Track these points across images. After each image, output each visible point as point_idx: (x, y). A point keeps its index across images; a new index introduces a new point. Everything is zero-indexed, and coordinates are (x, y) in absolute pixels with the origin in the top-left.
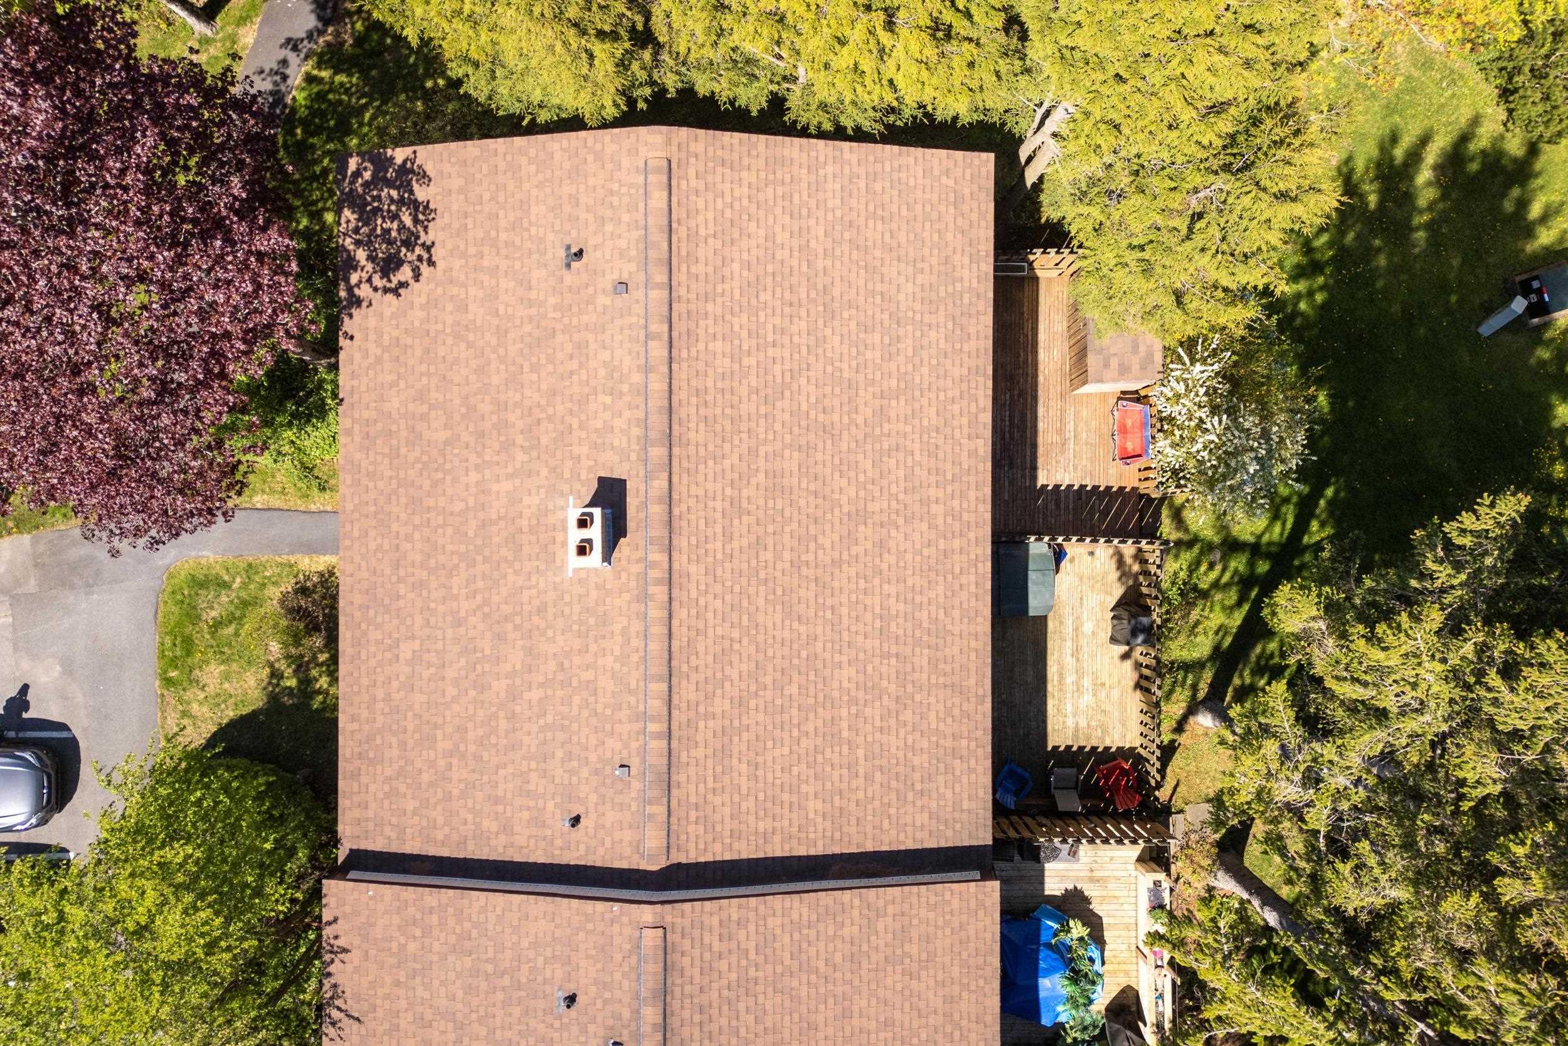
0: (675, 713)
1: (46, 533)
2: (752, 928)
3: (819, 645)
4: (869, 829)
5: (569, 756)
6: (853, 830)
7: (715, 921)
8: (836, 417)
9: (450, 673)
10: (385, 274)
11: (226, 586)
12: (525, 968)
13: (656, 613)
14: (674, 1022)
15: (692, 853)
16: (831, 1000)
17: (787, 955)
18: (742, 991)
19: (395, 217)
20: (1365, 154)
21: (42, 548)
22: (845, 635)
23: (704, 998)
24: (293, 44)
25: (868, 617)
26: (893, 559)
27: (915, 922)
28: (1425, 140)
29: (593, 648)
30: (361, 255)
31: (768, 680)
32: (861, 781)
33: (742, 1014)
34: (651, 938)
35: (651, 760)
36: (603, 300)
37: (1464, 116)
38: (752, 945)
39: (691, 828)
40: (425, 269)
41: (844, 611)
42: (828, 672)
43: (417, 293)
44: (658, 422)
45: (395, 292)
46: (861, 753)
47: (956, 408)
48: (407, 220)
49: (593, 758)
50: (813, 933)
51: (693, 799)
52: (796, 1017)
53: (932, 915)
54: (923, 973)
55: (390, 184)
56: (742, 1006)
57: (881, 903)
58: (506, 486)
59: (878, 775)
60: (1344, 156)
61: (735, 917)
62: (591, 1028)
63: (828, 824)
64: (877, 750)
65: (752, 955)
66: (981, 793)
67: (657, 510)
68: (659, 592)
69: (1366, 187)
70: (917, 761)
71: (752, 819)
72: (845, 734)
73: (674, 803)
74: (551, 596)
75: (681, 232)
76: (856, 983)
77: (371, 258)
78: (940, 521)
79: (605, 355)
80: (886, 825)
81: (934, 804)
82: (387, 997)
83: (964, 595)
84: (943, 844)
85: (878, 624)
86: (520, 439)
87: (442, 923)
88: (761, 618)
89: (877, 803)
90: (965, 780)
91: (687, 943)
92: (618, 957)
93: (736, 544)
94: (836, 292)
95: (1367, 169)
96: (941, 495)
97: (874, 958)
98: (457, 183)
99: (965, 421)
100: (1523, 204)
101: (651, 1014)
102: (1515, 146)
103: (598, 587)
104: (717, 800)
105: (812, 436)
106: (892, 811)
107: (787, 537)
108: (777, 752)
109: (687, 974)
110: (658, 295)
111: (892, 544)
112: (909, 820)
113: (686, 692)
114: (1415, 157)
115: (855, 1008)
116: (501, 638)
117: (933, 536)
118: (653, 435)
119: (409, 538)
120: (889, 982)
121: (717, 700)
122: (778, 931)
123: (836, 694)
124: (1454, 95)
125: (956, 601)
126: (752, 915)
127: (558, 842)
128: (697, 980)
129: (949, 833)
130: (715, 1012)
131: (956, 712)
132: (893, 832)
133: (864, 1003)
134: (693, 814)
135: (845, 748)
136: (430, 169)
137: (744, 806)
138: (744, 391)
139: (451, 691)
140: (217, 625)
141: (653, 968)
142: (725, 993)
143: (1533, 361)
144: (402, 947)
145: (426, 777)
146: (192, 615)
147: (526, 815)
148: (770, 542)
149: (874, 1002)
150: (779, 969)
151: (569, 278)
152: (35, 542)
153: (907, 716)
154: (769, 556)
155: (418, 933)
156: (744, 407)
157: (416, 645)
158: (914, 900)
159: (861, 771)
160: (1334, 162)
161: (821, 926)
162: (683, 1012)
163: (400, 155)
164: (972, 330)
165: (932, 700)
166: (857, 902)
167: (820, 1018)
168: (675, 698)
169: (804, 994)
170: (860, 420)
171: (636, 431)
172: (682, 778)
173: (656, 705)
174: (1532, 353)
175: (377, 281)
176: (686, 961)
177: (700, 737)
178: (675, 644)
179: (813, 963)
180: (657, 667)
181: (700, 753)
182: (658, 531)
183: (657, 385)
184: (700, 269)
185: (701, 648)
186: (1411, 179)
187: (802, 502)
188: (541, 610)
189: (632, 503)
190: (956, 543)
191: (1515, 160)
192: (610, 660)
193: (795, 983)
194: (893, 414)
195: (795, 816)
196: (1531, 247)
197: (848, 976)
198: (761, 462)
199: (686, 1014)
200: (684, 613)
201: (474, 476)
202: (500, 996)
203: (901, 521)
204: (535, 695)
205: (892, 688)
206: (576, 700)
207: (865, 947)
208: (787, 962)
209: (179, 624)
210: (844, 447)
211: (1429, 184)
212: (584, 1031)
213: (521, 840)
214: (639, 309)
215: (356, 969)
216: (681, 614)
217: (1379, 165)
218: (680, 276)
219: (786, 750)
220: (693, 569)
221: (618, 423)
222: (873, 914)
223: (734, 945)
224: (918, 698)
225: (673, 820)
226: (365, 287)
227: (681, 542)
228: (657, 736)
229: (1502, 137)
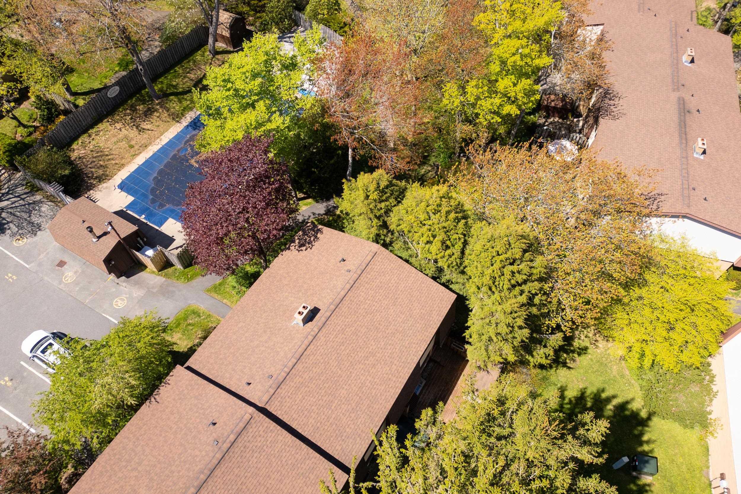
0: (293, 370)
1: (169, 281)
2: (273, 435)
3: (341, 379)
4: (322, 439)
5: (260, 367)
6: (317, 436)
7: (266, 425)
8: (381, 327)
9: (246, 335)
10: (300, 247)
11: (200, 316)
12: (208, 411)
13: (306, 342)
14: (236, 445)
15: (271, 409)
16: (279, 473)
17: (277, 450)
18: (259, 451)
19: (310, 237)
20: (591, 390)
21: (166, 283)
22: (350, 381)
23: (248, 444)
24: (314, 214)
25: (359, 381)
26: (375, 371)
27: (318, 469)
28: (614, 397)
29: (285, 344)
30: (297, 241)
31: (322, 378)
32: (329, 424)
33: (254, 458)
34: (247, 417)
35: (279, 377)
36: (343, 271)
37: (629, 397)
38: (270, 440)
39: (276, 402)
40: (309, 249)
41: (354, 375)
42: (339, 388)
43: (304, 253)
44: (338, 301)
45: (299, 251)
46: (334, 416)
47: (414, 346)
48: (312, 239)
49: (265, 370)
50: (288, 449)
51: (282, 395)
52: (267, 470)
53: (323, 471)
54: (310, 487)
55: (314, 231)
56: (255, 455)
57: (312, 456)
58: (293, 299)
59: (334, 426)
60: (584, 387)
61: (271, 428)
62: (214, 434)
63: (312, 429)
64: (339, 418)
65: (268, 443)
66: (360, 453)
67: (323, 319)
68: (310, 338)
69: (588, 399)
70: (347, 430)
71: (293, 411)
72: (333, 408)
73: (277, 392)
74: (284, 327)
75: (370, 267)
76: (290, 474)
77: (299, 243)
78: (393, 370)
79: (335, 282)
80: (327, 442)
81: (344, 446)
82: (168, 402)
83: (389, 394)
84: (340, 460)
85: (360, 385)
86: (303, 291)
87: (198, 389)
88: (331, 361)
89: (329, 433)
90: (358, 446)
91: (255, 425)
92: (235, 418)
93: (337, 339)
94: (399, 300)
95: (591, 394)
96: (398, 363)
97: (299, 471)
98: (328, 237)
99: (415, 350)
100: (642, 434)
101: (232, 437)
102: (644, 414)
103: (297, 330)
104: (288, 400)
105: (372, 328)
106: (332, 439)
107: (350, 347)
108: (312, 399)
109: (249, 434)
110: (356, 276)
111: (377, 367)
112: (335, 445)
113: (299, 366)
114: (608, 400)
115: (285, 481)
116: (265, 332)
117: (389, 372)
118: (334, 303)
119: (261, 300)
120: (299, 481)
121: (306, 374)
122: (279, 441)
123: (337, 395)
124: (628, 389)
125: (385, 394)
126: (276, 431)
127: (241, 387)
128: (250, 438)
129: (344, 458)
130: (248, 450)
131: (367, 424)
132: (328, 445)
133: (288, 482)
134: (279, 399)
135: (330, 412)
136: (324, 232)
137: (294, 407)
138: (362, 307)
139: (244, 339)
140: (190, 324)
141: (242, 425)
142: (254, 447)
143: (628, 487)
144: (183, 390)
145: (221, 356)
146: (185, 319)
147: (238, 377)
148: (346, 344)
149: (291, 484)
150: (272, 452)
151: (339, 264)
152: (165, 281)
153: (353, 415)
154: (343, 348)
155: (190, 388)
156: (360, 311)
157: (244, 324)
158: (321, 462)
159: (330, 422)
160: (581, 387)
161: (291, 449)
162: (240, 443)
163: (320, 227)
164: (429, 331)
165: (362, 416)
166: (305, 450)
167: (273, 477)
168: (296, 366)
169: (274, 465)
170: (387, 332)
171: (331, 301)
172: (284, 387)
173: (290, 364)
174: (629, 485)
175: (297, 247)
176: (251, 430)
177: (295, 381)
178: (305, 353)
179: (282, 458)
180: (297, 356)
181: (292, 384)
182: (320, 324)
183: (343, 293)
184: (369, 276)
185: (311, 358)
186: (606, 405)
187: (360, 341)
188: (280, 329)
189: (319, 315)
190: (394, 379)
191: (642, 419)
192: (287, 348)
193: (274, 460)
194: (396, 336)
195: (305, 419)
196: (640, 449)
197: (289, 470)
198: (356, 325)
199: (240, 445)
200: (313, 347)
201: (287, 294)
202: (197, 414)
203: (383, 363)
204: (263, 349)
205: (354, 405)
206: (272, 354)
207: (299, 465)
208: (276, 452)
209: (180, 319)
210: (379, 335)
211: (611, 410)
212: (211, 434)
213: (232, 383)
214: (350, 277)
215: (167, 391)
216: (312, 346)
217: (595, 395)
218: (364, 275)
219: (314, 400)
220: (322, 338)
221: (328, 297)
222: (307, 457)
223: (266, 436)
224: (359, 412)
225: (274, 396)
226: (293, 247)
227: (324, 330)
228: (285, 372)
229: (640, 410)
